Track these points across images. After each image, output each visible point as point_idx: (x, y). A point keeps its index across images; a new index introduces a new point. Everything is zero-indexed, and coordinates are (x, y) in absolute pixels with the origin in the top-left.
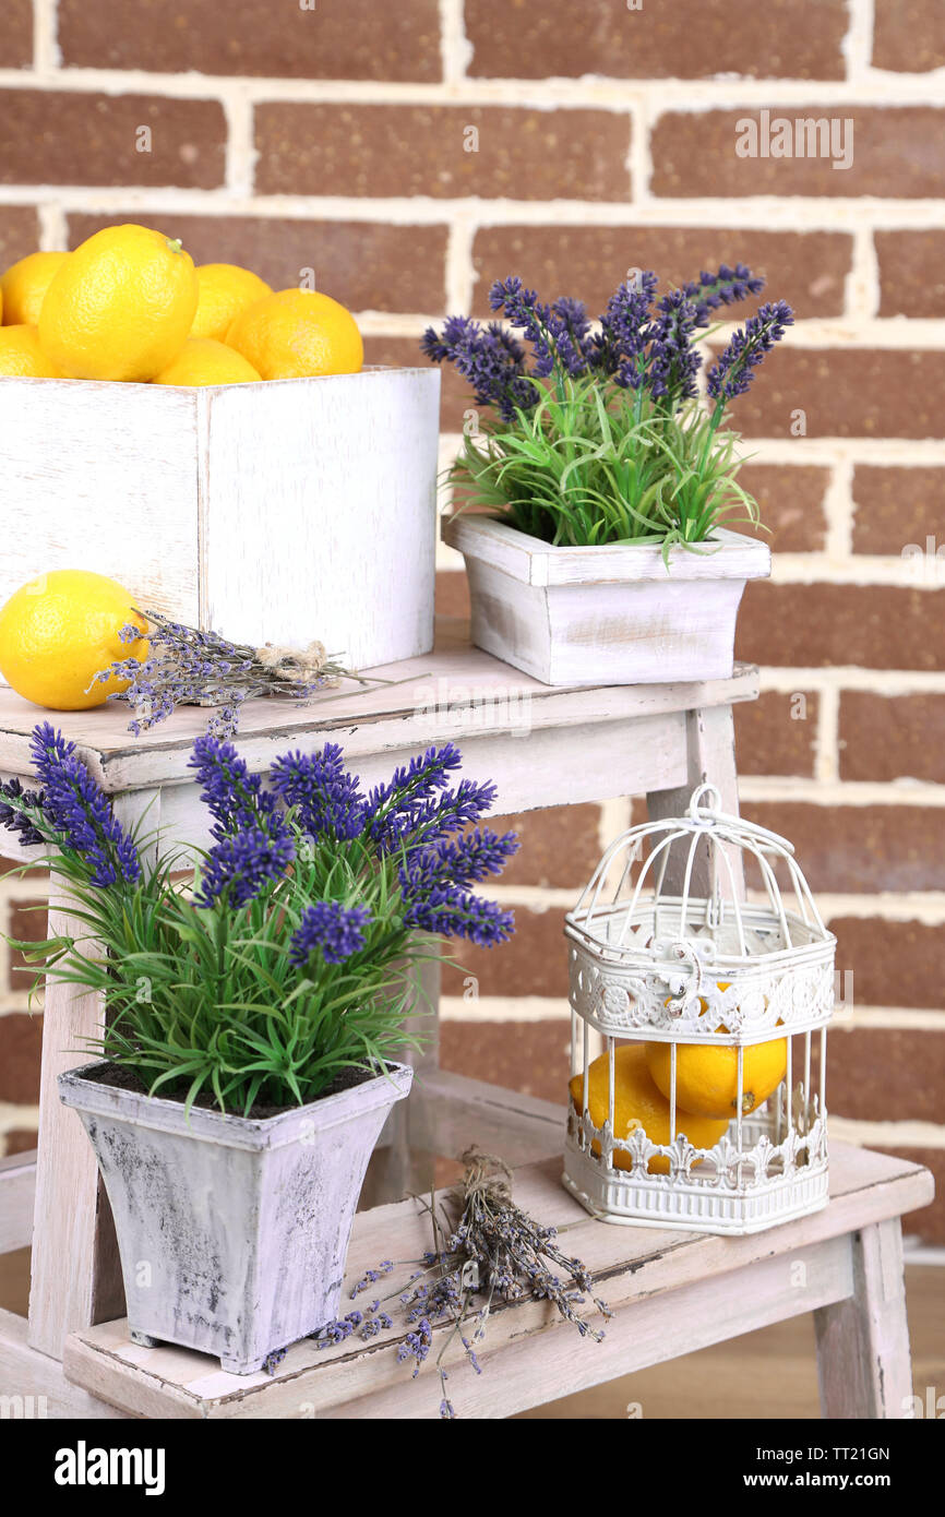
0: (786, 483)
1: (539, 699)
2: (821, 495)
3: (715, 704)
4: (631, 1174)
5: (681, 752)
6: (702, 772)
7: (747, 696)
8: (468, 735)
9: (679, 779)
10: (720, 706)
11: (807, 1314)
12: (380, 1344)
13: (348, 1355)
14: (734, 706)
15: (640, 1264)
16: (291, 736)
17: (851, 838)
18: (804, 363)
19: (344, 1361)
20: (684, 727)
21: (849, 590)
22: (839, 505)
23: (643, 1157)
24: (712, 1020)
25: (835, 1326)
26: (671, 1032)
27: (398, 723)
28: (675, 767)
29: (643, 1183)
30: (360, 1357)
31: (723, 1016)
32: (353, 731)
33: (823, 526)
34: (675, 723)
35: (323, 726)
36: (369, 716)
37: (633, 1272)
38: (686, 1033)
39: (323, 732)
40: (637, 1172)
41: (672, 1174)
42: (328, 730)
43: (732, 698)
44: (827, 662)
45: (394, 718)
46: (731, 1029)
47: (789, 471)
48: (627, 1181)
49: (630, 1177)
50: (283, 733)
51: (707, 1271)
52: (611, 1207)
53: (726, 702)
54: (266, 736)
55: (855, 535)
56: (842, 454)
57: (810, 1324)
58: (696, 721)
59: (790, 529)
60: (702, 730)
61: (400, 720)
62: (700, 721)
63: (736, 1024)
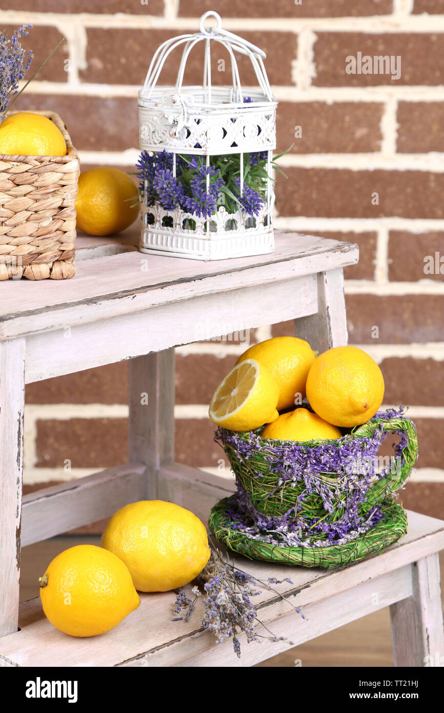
0: (359, 113)
1: (237, 272)
2: (379, 120)
3: (334, 268)
4: (154, 226)
5: (314, 295)
6: (327, 306)
7: (353, 262)
8: (197, 295)
9: (313, 310)
10: (337, 269)
11: (387, 607)
12: (157, 647)
13: (139, 655)
14: (344, 268)
15: (299, 591)
16: (99, 303)
17: (395, 313)
18: (369, 43)
19: (137, 659)
20: (316, 280)
21: (394, 174)
22: (389, 125)
23: (159, 216)
24: (192, 140)
25: (401, 611)
26: (171, 147)
27: (158, 292)
28: (311, 303)
29: (160, 231)
30: (146, 656)
31: (198, 138)
32: (134, 297)
33: (380, 137)
34: (311, 279)
35: (117, 296)
36: (143, 288)
37: (295, 595)
38: (180, 148)
39: (117, 300)
40: (157, 225)
41: (174, 226)
42: (120, 298)
43: (343, 264)
44: (381, 215)
45: (156, 289)
46: (202, 145)
47: (361, 105)
48: (152, 230)
49: (154, 228)
50: (95, 301)
51: (336, 591)
52: (145, 245)
53: (340, 266)
54: (85, 304)
55: (398, 142)
56: (391, 95)
57: (388, 612)
58: (323, 277)
59: (361, 139)
60: (326, 282)
61: (160, 290)
62: (325, 277)
63: (205, 143)
